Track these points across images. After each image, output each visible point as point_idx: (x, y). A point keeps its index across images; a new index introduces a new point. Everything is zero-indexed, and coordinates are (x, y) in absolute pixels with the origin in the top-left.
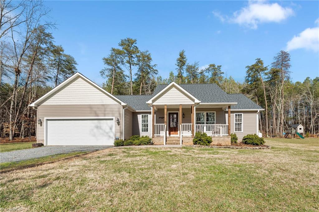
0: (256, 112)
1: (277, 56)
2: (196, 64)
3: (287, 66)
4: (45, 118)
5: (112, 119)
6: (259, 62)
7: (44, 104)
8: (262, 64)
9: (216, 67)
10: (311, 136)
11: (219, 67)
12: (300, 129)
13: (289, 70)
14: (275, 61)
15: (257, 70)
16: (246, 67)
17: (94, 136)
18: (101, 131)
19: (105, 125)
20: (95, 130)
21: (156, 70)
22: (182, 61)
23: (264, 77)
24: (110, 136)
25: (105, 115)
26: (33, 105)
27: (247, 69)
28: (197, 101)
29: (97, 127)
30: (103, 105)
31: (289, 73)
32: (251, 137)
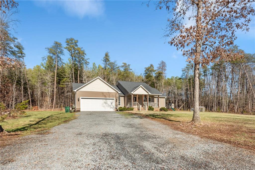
0: (164, 98)
1: (160, 63)
2: (115, 62)
3: (165, 70)
4: (81, 98)
5: (114, 99)
6: (152, 66)
7: (80, 90)
8: (153, 67)
9: (127, 65)
10: (177, 110)
11: (129, 65)
12: (173, 106)
13: (166, 72)
14: (159, 66)
15: (151, 71)
16: (145, 68)
17: (104, 107)
18: (107, 104)
19: (109, 102)
20: (104, 104)
21: (88, 62)
22: (106, 59)
23: (154, 75)
24: (111, 107)
25: (109, 97)
26: (75, 91)
27: (145, 69)
28: (150, 93)
29: (105, 103)
30: (108, 92)
31: (165, 74)
32: (163, 108)
